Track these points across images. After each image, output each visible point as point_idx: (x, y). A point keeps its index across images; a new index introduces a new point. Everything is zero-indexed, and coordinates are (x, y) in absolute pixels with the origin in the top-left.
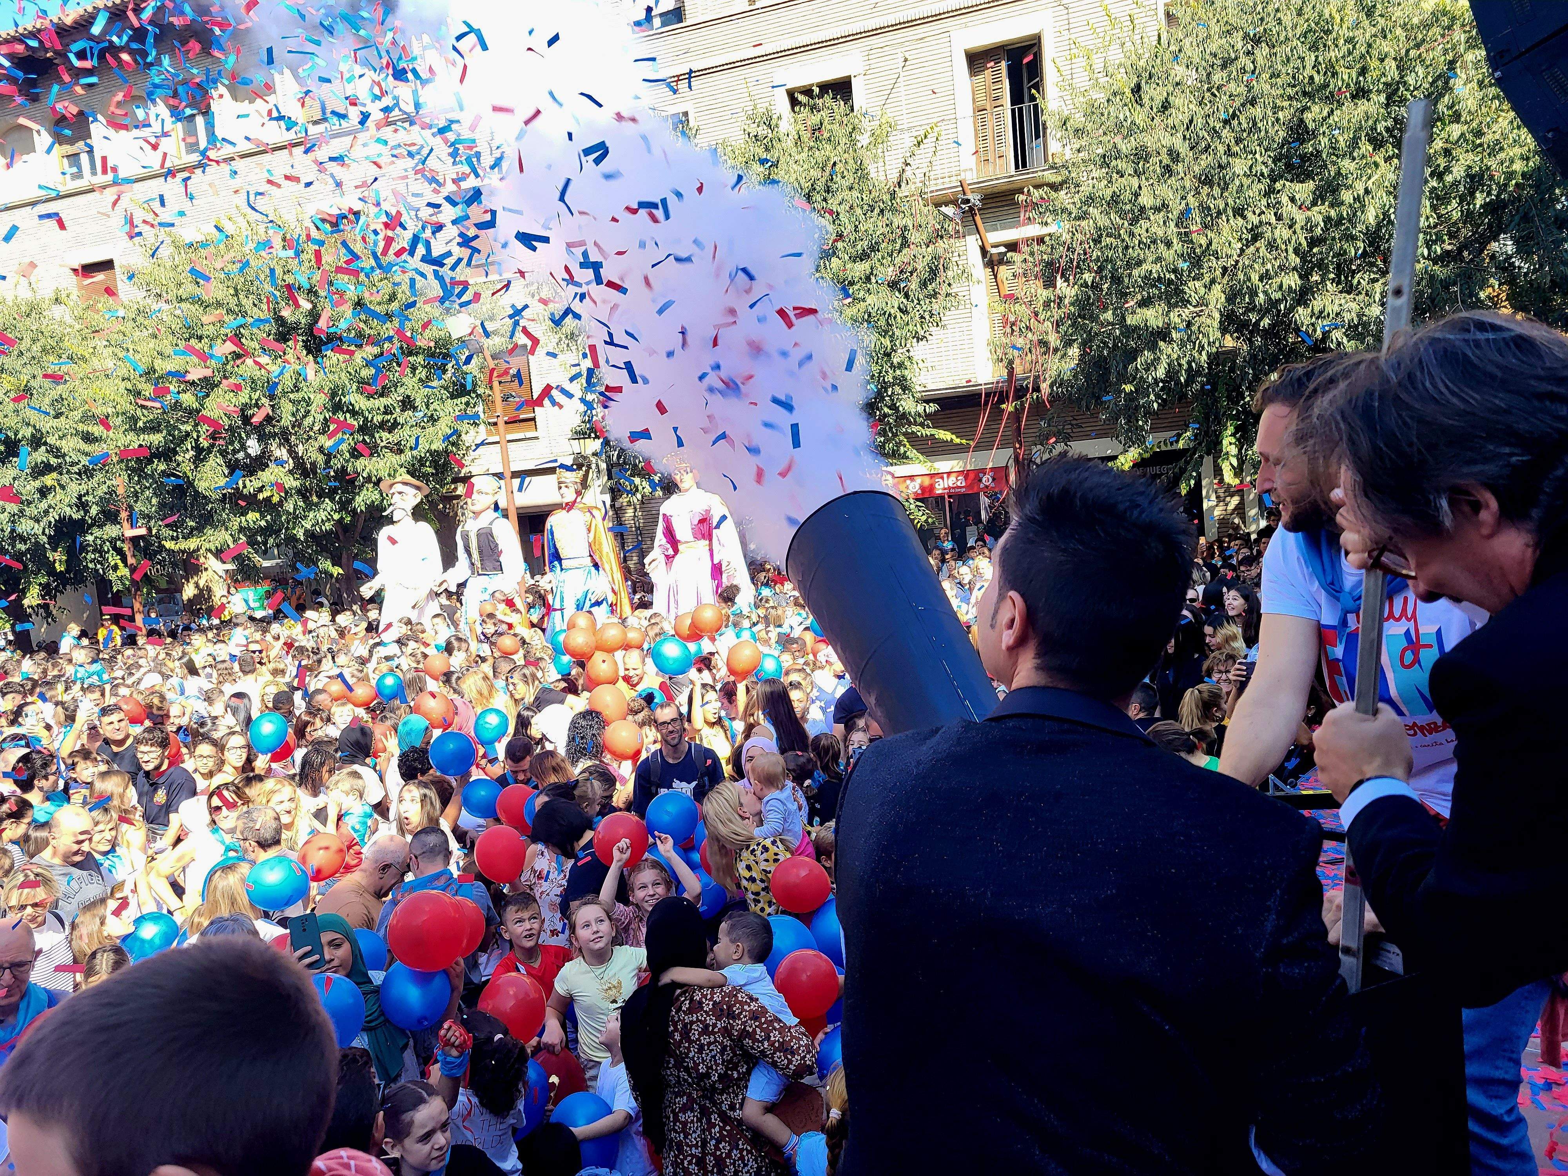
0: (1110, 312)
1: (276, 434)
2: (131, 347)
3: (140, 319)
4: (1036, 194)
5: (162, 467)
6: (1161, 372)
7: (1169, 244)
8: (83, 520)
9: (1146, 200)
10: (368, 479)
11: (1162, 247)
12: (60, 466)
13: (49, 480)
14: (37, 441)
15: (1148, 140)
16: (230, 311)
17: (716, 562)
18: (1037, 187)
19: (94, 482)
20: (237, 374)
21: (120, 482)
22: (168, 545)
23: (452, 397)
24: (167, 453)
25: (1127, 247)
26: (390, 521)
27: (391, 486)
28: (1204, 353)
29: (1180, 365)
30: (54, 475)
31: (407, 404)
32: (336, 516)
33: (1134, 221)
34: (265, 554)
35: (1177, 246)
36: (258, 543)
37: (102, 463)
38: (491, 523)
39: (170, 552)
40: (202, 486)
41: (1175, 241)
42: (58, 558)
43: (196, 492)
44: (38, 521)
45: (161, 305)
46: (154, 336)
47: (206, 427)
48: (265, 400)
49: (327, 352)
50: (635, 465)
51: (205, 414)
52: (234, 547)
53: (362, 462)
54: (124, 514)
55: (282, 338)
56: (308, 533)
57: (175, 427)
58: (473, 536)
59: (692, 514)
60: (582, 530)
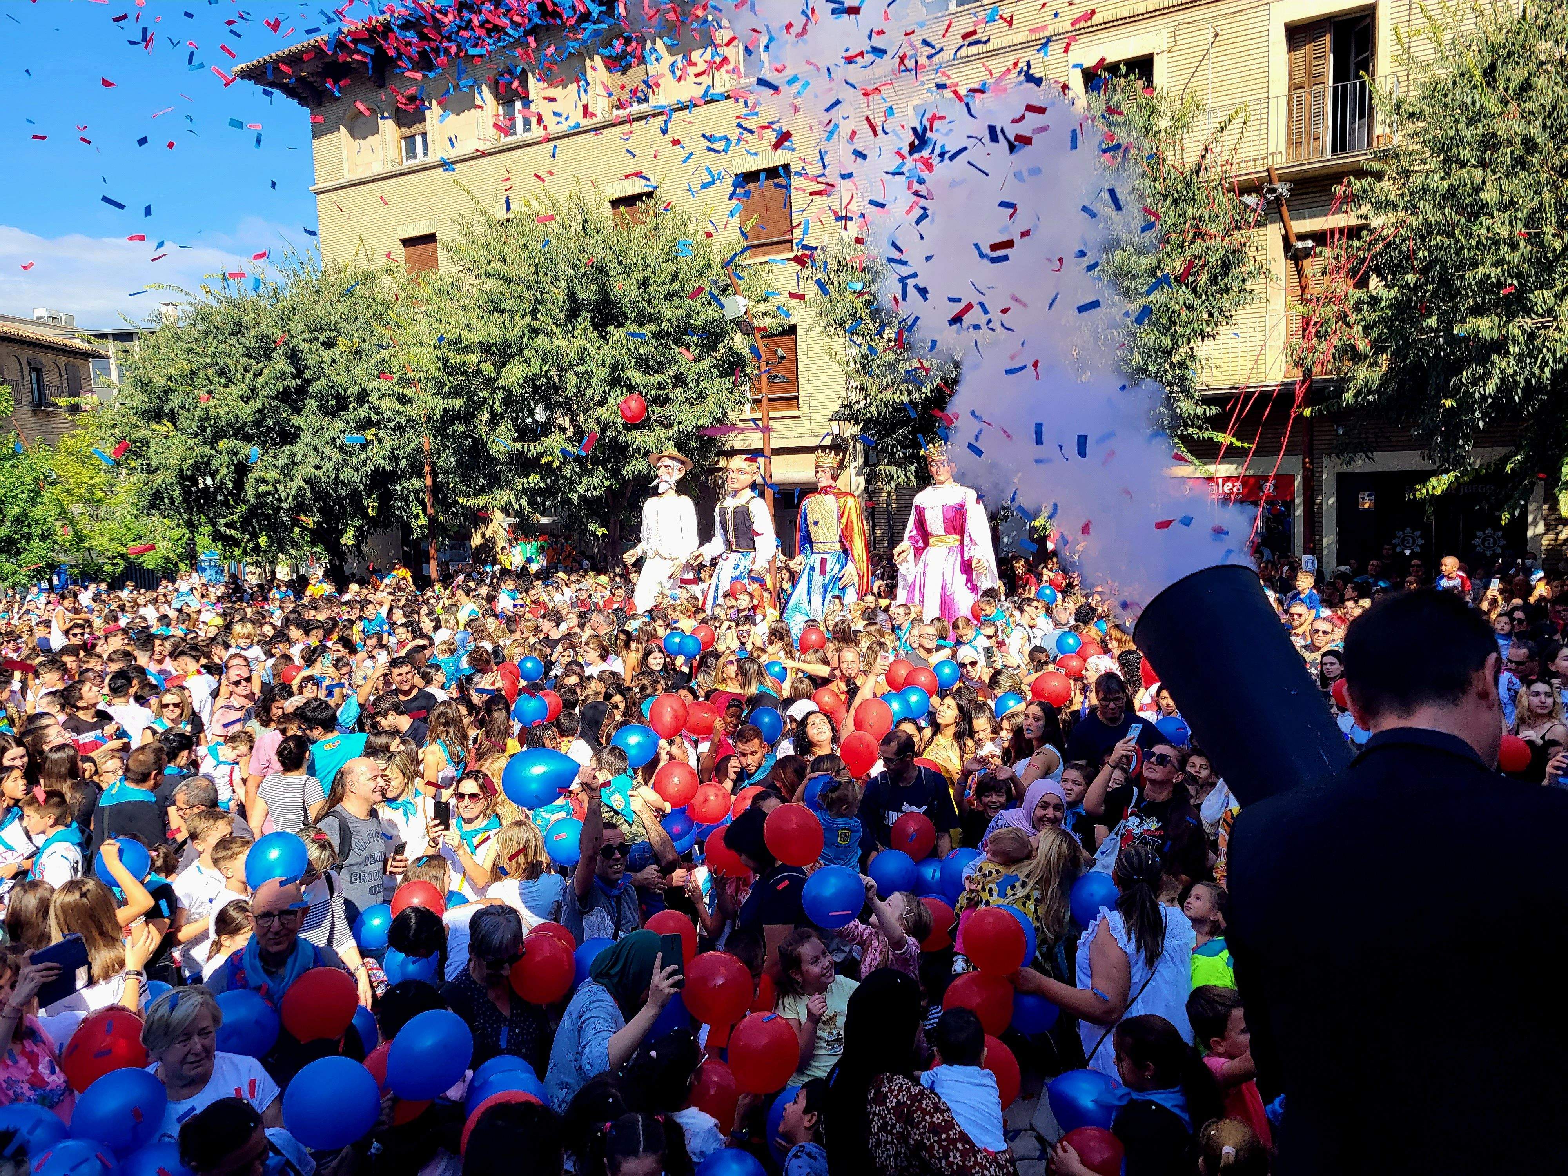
0: (1435, 318)
1: (560, 404)
2: (443, 318)
3: (454, 292)
4: (1358, 185)
5: (462, 429)
6: (1491, 388)
7: (1514, 246)
8: (394, 472)
9: (1489, 196)
10: (638, 451)
11: (1504, 248)
12: (378, 421)
13: (369, 434)
14: (362, 399)
15: (1500, 128)
16: (529, 288)
17: (966, 557)
19: (405, 439)
20: (531, 347)
21: (427, 440)
22: (461, 500)
23: (722, 375)
24: (467, 417)
25: (1462, 248)
26: (655, 492)
27: (659, 459)
28: (1547, 370)
29: (1514, 380)
30: (373, 430)
31: (680, 380)
32: (607, 483)
33: (1472, 217)
34: (543, 514)
35: (1524, 248)
36: (536, 503)
37: (412, 423)
38: (748, 502)
39: (463, 506)
40: (493, 448)
41: (1522, 243)
42: (371, 504)
43: (488, 454)
44: (357, 470)
45: (472, 280)
46: (464, 309)
47: (500, 395)
48: (553, 372)
49: (611, 328)
50: (892, 453)
51: (500, 382)
52: (516, 507)
53: (634, 433)
54: (427, 468)
55: (573, 313)
56: (582, 498)
57: (475, 393)
58: (730, 513)
59: (945, 508)
60: (835, 514)
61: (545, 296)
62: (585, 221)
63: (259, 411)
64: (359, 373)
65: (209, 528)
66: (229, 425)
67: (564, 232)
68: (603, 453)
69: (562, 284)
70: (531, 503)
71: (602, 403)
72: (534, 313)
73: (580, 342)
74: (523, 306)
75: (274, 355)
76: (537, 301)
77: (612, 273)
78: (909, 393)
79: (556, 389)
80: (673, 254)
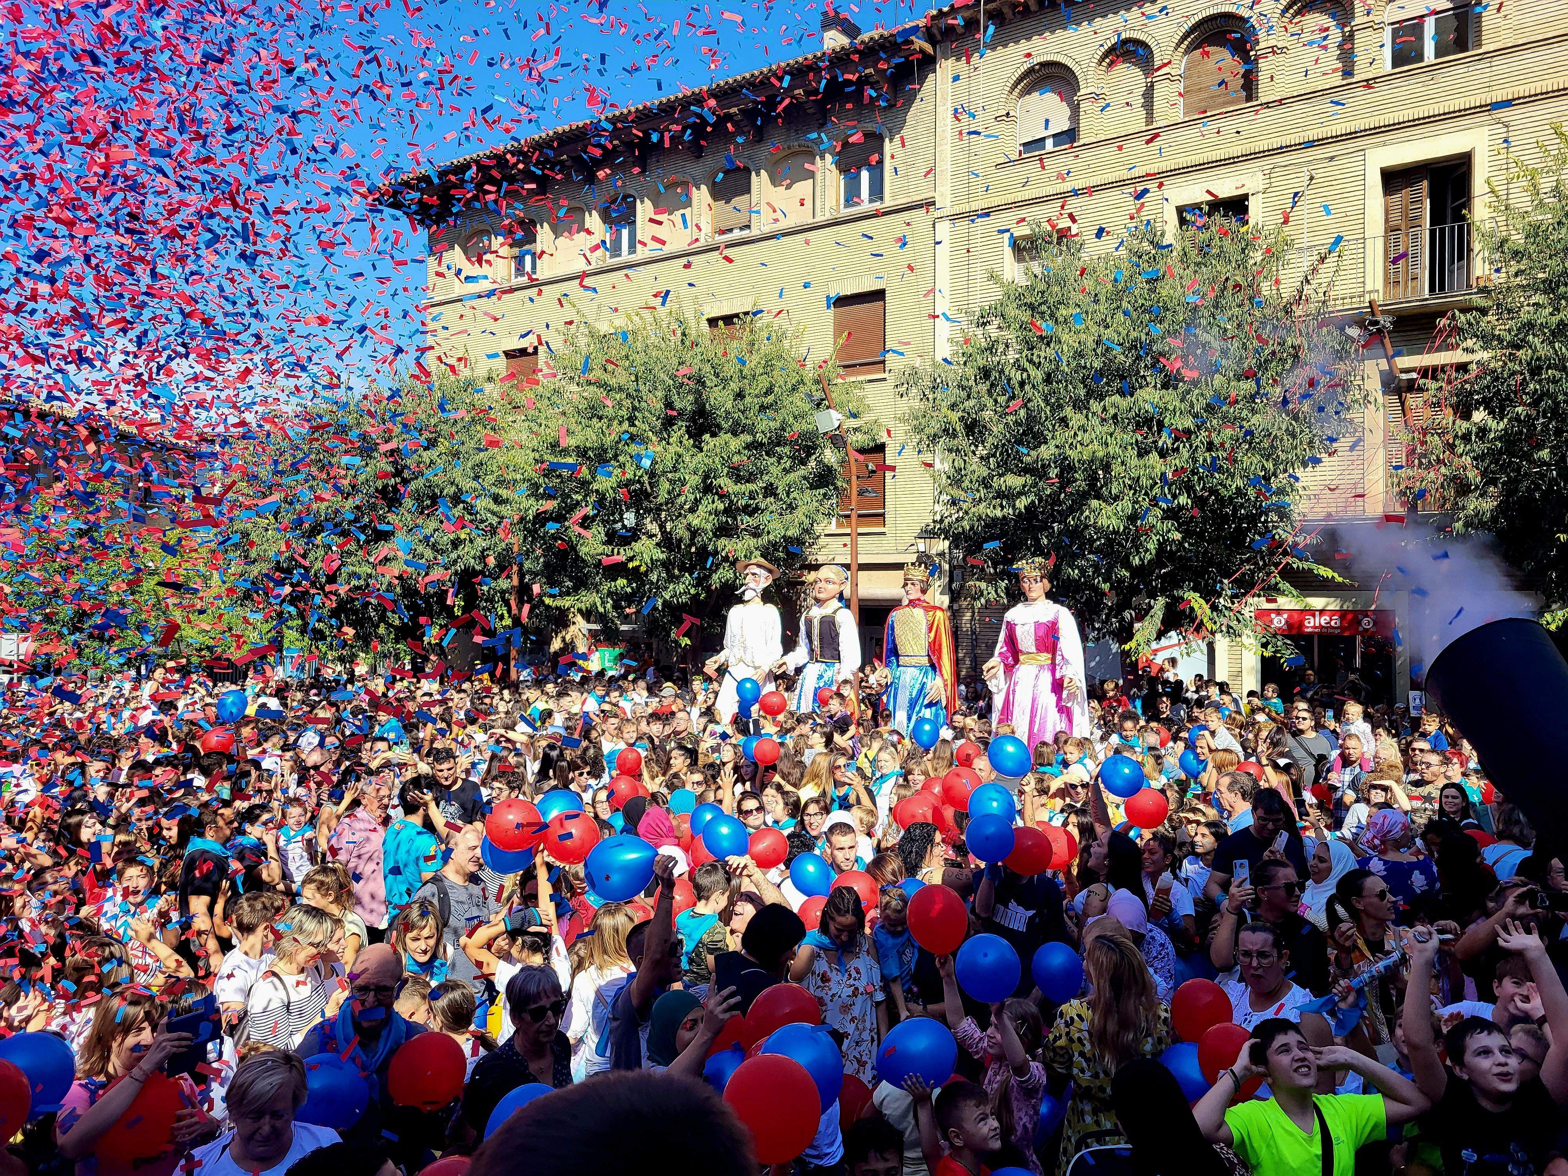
1: (651, 510)
2: (543, 422)
3: (554, 398)
4: (1463, 318)
5: (553, 531)
8: (482, 571)
10: (726, 559)
12: (472, 522)
13: (462, 534)
14: (456, 499)
16: (629, 396)
17: (1058, 676)
18: (1464, 311)
19: (496, 539)
20: (626, 453)
21: (516, 540)
22: (547, 601)
23: (812, 487)
24: (559, 519)
26: (740, 600)
27: (746, 567)
30: (467, 530)
31: (770, 491)
32: (693, 591)
34: (626, 618)
36: (622, 608)
38: (835, 612)
39: (548, 607)
40: (583, 550)
42: (457, 604)
43: (577, 556)
44: (447, 569)
45: (574, 388)
46: (564, 414)
47: (594, 498)
48: (646, 478)
49: (706, 437)
50: (983, 570)
51: (595, 486)
52: (601, 610)
53: (722, 542)
54: (515, 568)
55: (668, 422)
56: (666, 603)
57: (569, 496)
58: (816, 623)
59: (1038, 625)
60: (924, 628)
61: (643, 404)
62: (684, 334)
63: (358, 508)
64: (457, 474)
65: (300, 622)
66: (327, 520)
67: (663, 345)
68: (691, 560)
69: (660, 394)
70: (616, 606)
71: (692, 510)
72: (631, 420)
73: (673, 449)
74: (621, 413)
75: (375, 454)
76: (635, 408)
77: (708, 383)
78: (1002, 507)
79: (648, 496)
80: (768, 366)
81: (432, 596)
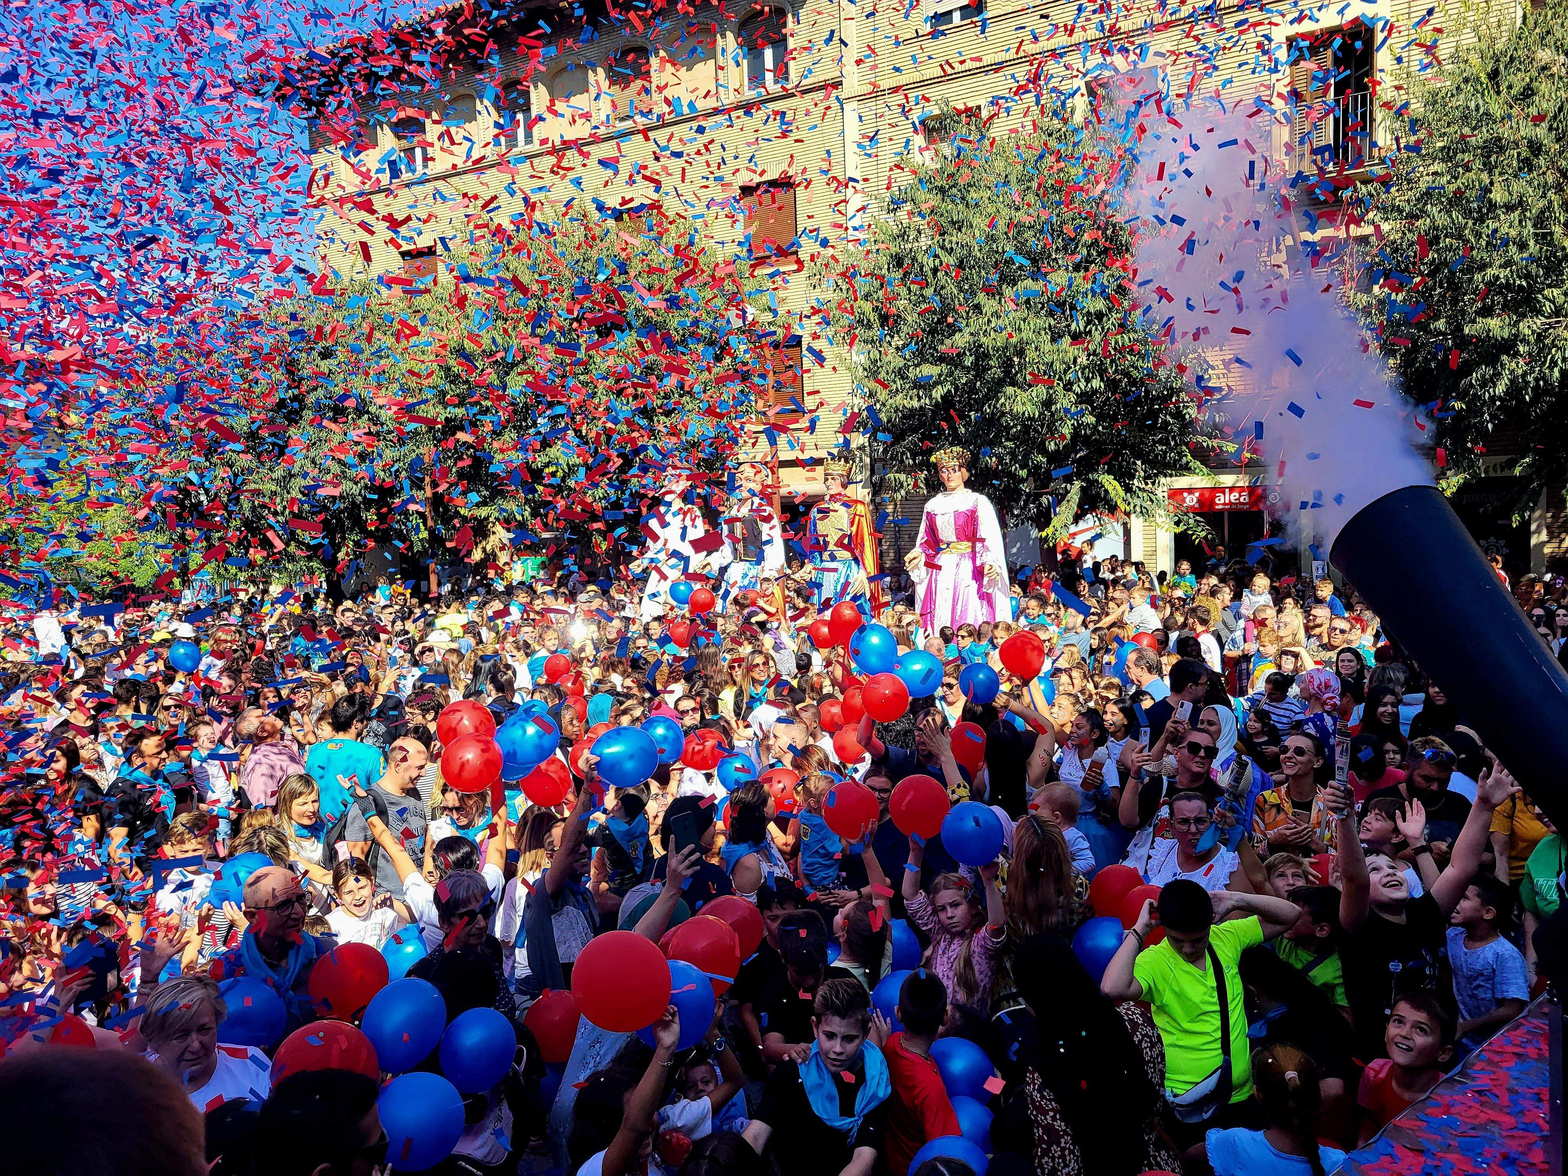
0: (1443, 320)
4: (1364, 190)
6: (1501, 388)
7: (1523, 246)
8: (393, 484)
9: (1498, 196)
11: (1513, 249)
15: (1504, 131)
17: (978, 563)
18: (1365, 182)
19: (405, 449)
21: (428, 451)
22: (463, 512)
25: (1472, 248)
28: (1556, 370)
29: (1524, 381)
33: (1481, 220)
35: (1533, 247)
36: (541, 515)
37: (413, 434)
39: (464, 518)
40: (496, 458)
41: (1532, 243)
44: (356, 483)
50: (902, 461)
52: (519, 518)
54: (427, 480)
59: (957, 514)
60: (846, 522)
61: (549, 304)
65: (205, 544)
67: (567, 241)
69: (566, 293)
70: (535, 514)
78: (919, 398)
81: (342, 512)
